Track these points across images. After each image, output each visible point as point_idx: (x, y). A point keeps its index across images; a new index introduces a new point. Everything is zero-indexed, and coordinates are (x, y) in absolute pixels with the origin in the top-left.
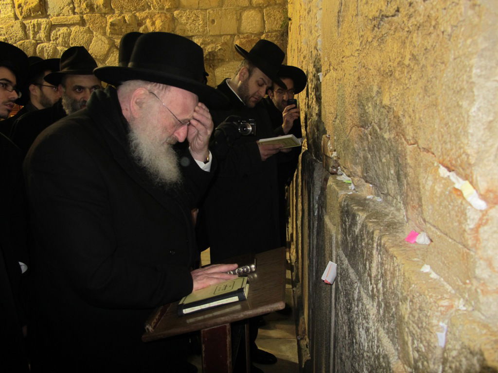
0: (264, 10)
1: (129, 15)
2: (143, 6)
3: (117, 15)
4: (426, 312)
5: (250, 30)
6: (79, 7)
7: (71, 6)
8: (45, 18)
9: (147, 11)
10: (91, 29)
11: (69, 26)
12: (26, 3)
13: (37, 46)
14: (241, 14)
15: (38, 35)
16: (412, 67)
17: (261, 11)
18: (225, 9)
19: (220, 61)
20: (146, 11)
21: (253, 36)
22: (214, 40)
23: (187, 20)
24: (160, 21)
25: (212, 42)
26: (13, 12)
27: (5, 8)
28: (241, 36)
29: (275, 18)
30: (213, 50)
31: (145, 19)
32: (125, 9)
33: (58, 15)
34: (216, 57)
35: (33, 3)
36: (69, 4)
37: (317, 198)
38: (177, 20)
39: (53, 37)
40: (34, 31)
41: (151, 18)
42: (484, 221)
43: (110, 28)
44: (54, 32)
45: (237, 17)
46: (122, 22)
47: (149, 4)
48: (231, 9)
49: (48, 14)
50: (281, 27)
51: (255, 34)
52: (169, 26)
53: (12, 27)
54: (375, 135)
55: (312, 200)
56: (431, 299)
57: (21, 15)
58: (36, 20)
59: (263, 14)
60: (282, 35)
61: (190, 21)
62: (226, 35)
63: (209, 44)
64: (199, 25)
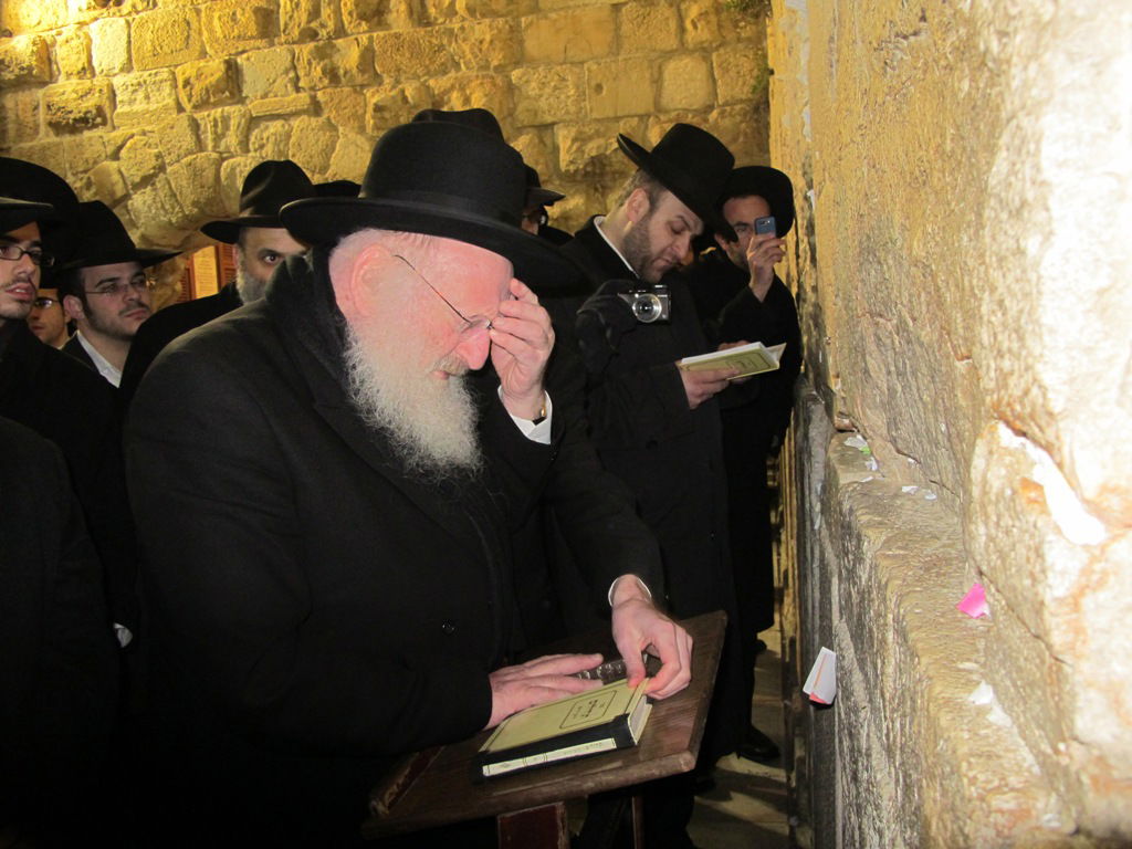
0: (714, 56)
1: (414, 85)
2: (442, 64)
3: (388, 87)
4: (961, 823)
5: (684, 101)
6: (308, 75)
7: (292, 75)
8: (237, 103)
9: (453, 74)
10: (333, 121)
11: (285, 117)
12: (199, 76)
13: (221, 165)
14: (660, 67)
15: (224, 140)
16: (959, 157)
17: (706, 58)
18: (625, 59)
19: (617, 176)
20: (450, 75)
21: (690, 116)
22: (602, 129)
23: (540, 89)
24: (481, 94)
25: (598, 134)
26: (174, 97)
27: (159, 90)
28: (662, 118)
29: (738, 73)
30: (602, 151)
31: (448, 91)
32: (405, 72)
33: (265, 96)
34: (608, 168)
35: (212, 75)
36: (286, 72)
37: (819, 489)
38: (519, 89)
39: (254, 143)
40: (216, 133)
41: (462, 89)
42: (1095, 577)
43: (373, 117)
44: (256, 132)
45: (652, 74)
46: (400, 103)
47: (456, 58)
48: (639, 58)
49: (244, 95)
50: (753, 92)
51: (695, 110)
52: (501, 103)
53: (172, 128)
54: (905, 334)
55: (807, 493)
56: (973, 789)
57: (189, 101)
58: (220, 110)
59: (712, 64)
60: (756, 110)
61: (548, 90)
62: (628, 116)
63: (590, 138)
64: (568, 97)
